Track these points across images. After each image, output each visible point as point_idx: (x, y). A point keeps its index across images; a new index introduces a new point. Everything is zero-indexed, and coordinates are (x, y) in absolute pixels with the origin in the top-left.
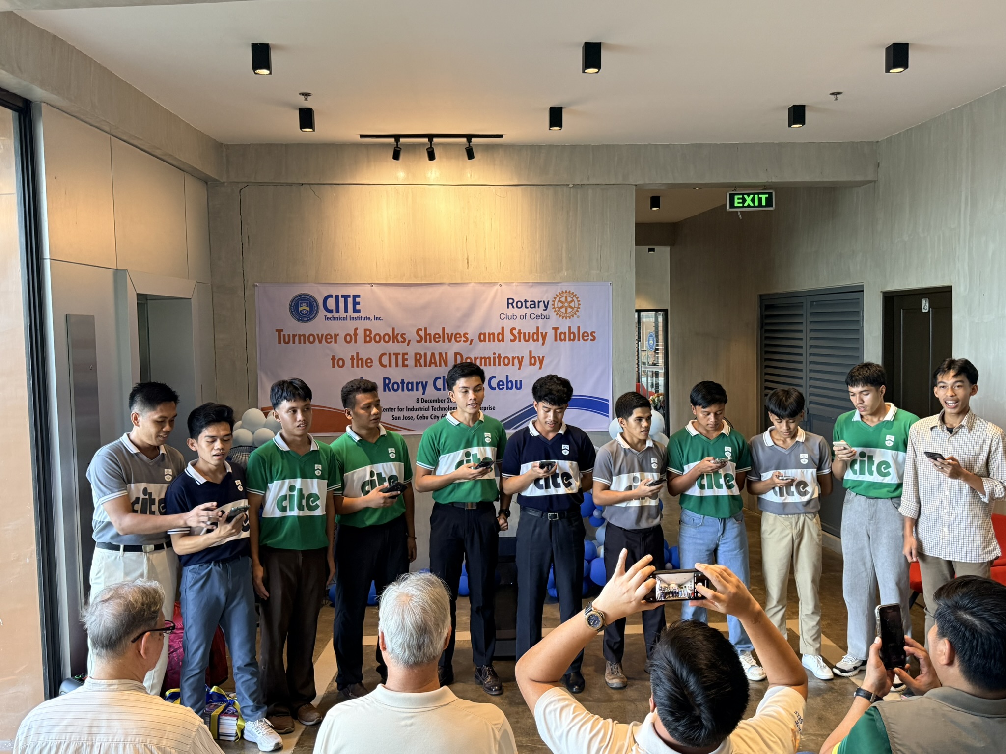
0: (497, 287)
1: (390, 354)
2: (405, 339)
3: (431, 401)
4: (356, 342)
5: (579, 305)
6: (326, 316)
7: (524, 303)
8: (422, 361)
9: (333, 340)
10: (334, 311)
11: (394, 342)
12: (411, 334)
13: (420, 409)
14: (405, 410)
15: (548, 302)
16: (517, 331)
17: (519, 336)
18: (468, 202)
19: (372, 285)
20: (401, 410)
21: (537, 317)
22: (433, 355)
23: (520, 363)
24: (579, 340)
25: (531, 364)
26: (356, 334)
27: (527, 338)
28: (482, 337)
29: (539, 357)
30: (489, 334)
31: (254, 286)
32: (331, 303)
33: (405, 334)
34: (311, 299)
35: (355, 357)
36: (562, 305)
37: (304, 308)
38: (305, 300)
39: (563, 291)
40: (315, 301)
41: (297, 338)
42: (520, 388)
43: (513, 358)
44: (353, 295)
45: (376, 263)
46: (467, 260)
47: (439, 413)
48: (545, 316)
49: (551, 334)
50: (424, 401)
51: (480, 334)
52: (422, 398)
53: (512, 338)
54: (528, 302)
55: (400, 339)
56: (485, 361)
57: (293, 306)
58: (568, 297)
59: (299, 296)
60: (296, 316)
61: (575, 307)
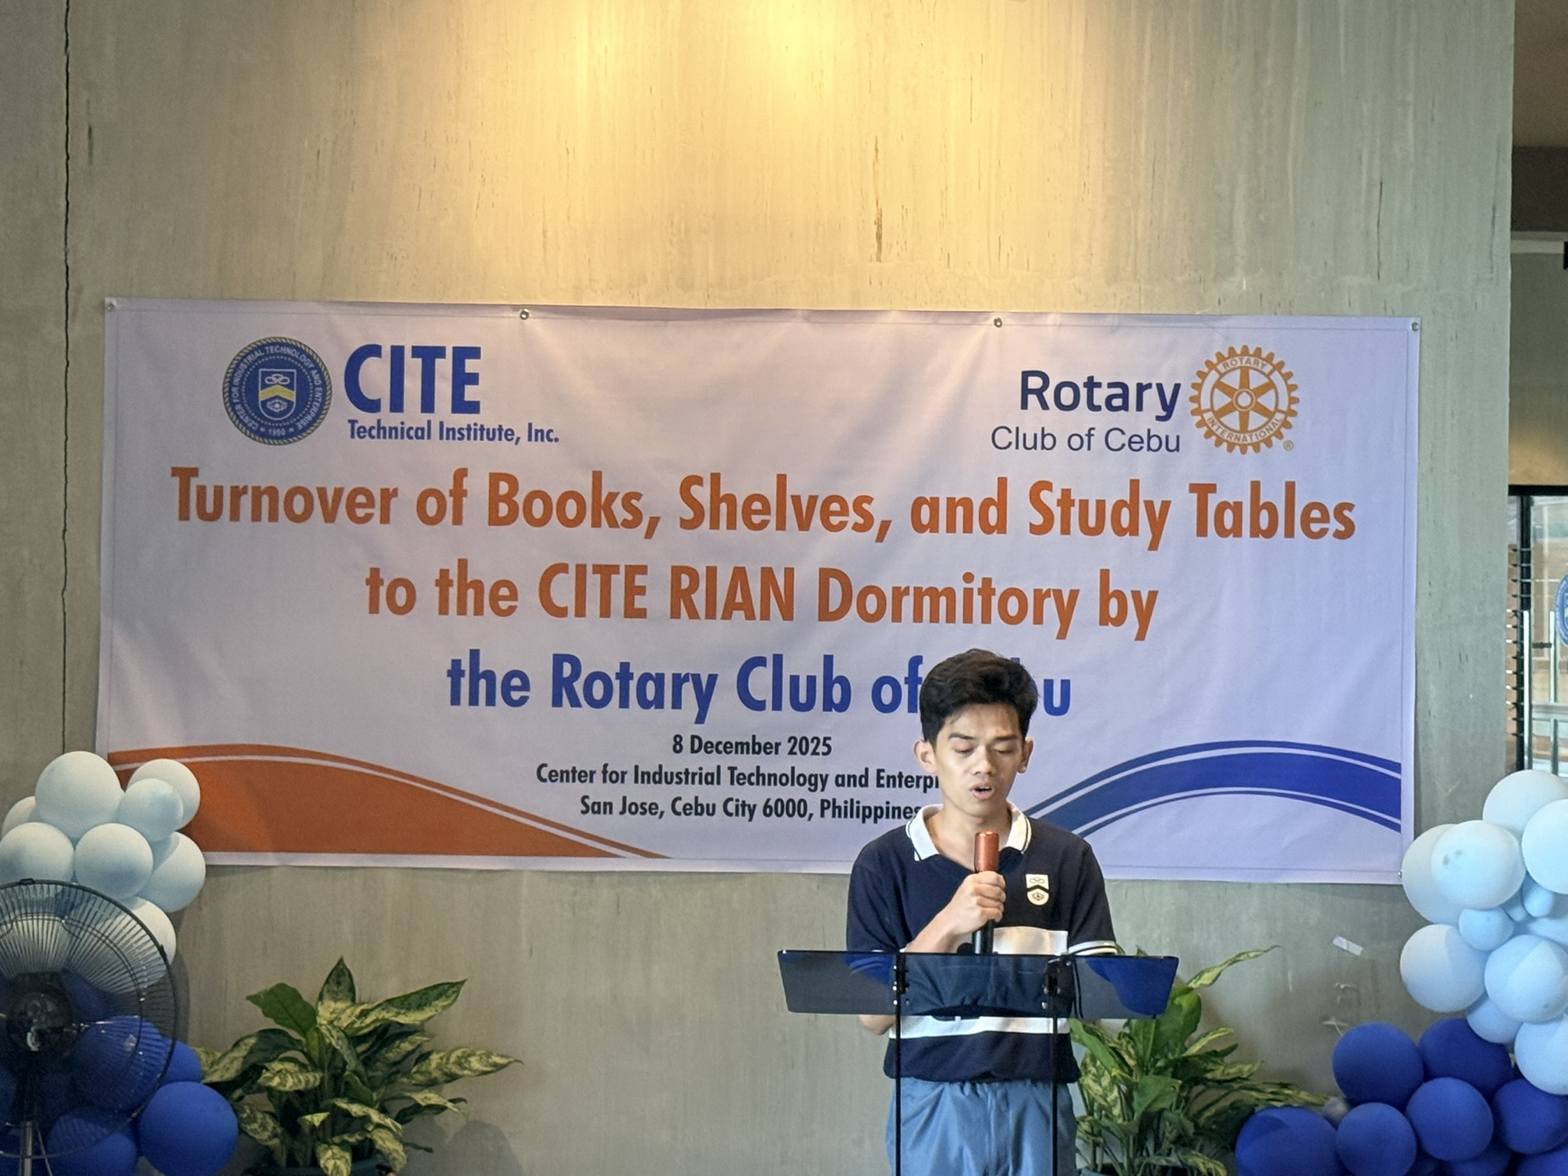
0: (986, 328)
1: (581, 570)
2: (637, 516)
3: (727, 748)
4: (458, 520)
5: (1293, 400)
6: (353, 422)
7: (1083, 392)
8: (699, 598)
9: (377, 512)
10: (385, 404)
11: (596, 524)
12: (662, 497)
13: (686, 777)
14: (630, 777)
15: (1177, 387)
16: (1057, 494)
17: (1062, 514)
19: (524, 311)
20: (620, 777)
21: (1133, 443)
22: (740, 574)
23: (1065, 615)
24: (1289, 533)
25: (1105, 619)
26: (459, 493)
27: (1092, 522)
28: (925, 515)
29: (1136, 595)
30: (952, 503)
31: (102, 308)
32: (375, 377)
33: (638, 496)
34: (303, 358)
35: (454, 575)
36: (1227, 400)
37: (277, 391)
38: (280, 363)
39: (1232, 351)
40: (317, 367)
41: (246, 502)
42: (1063, 709)
43: (1040, 596)
44: (455, 349)
45: (545, 232)
46: (875, 229)
47: (756, 794)
48: (1164, 443)
49: (1183, 507)
50: (700, 745)
51: (918, 503)
52: (693, 737)
53: (1038, 520)
54: (1099, 385)
55: (620, 514)
56: (934, 602)
57: (236, 381)
58: (1251, 372)
59: (261, 347)
60: (247, 420)
61: (1277, 410)
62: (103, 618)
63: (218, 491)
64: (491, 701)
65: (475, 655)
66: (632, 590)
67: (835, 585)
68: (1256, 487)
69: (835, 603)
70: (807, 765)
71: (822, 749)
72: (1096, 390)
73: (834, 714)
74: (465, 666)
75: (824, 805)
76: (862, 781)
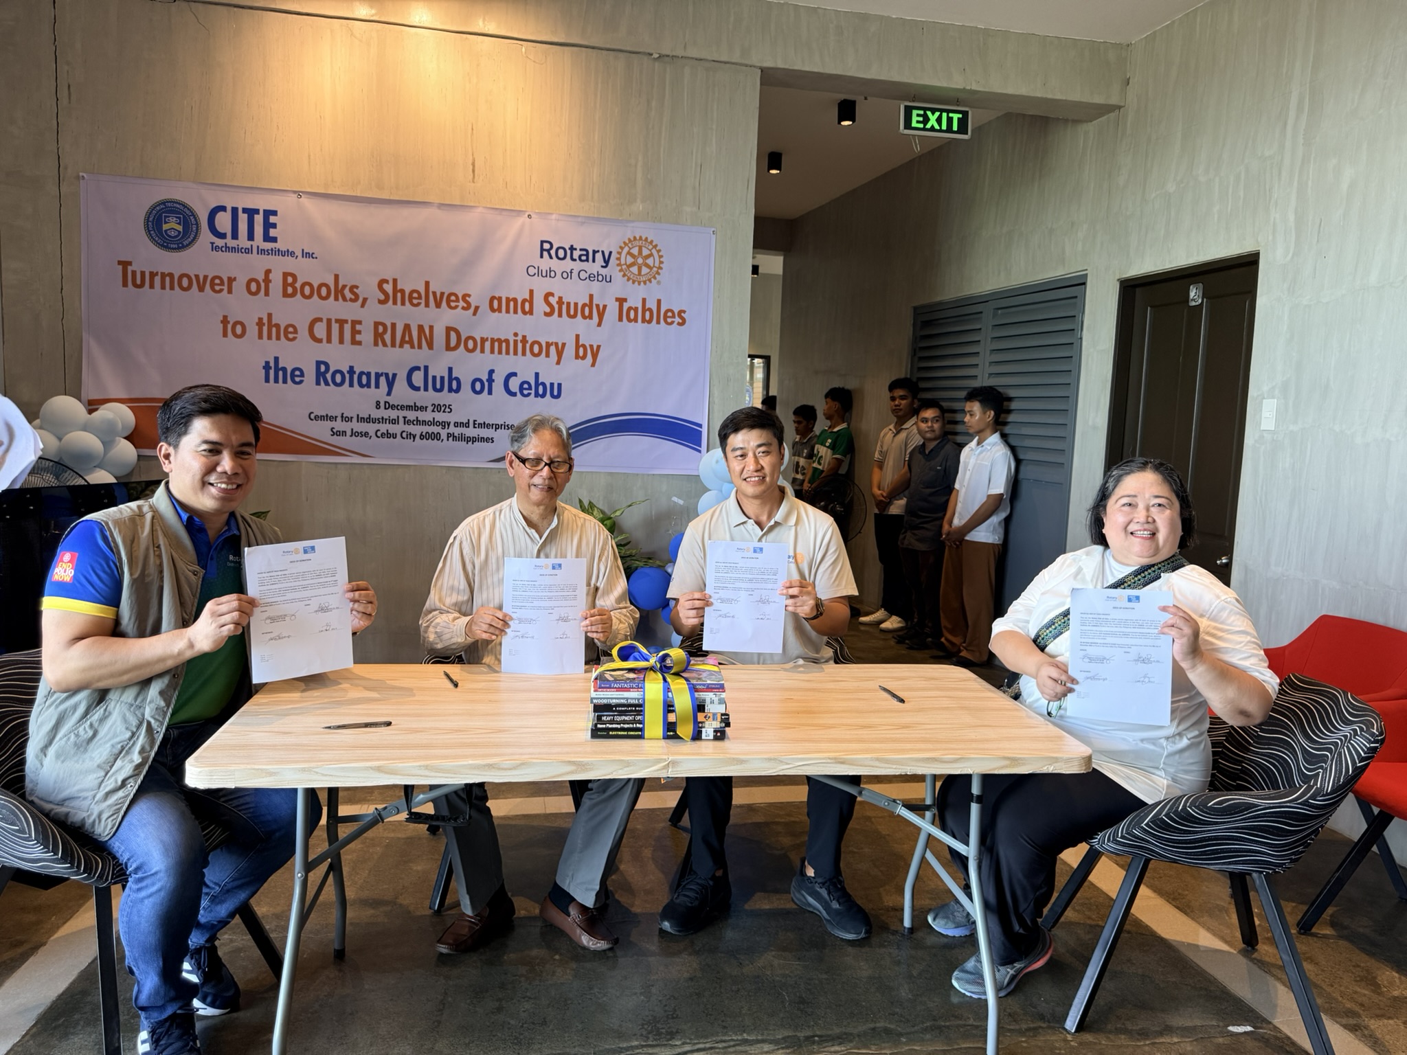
0: (524, 219)
1: (329, 321)
2: (356, 296)
3: (402, 407)
4: (267, 294)
5: (661, 262)
6: (212, 243)
7: (569, 252)
8: (388, 337)
9: (225, 288)
10: (229, 235)
11: (336, 299)
12: (369, 288)
13: (382, 420)
14: (355, 420)
15: (611, 253)
16: (557, 299)
17: (558, 308)
18: (478, 65)
19: (299, 194)
20: (350, 419)
21: (591, 277)
22: (407, 327)
23: (560, 354)
24: (658, 322)
25: (577, 357)
26: (267, 281)
27: (572, 312)
28: (496, 303)
29: (591, 346)
30: (508, 300)
31: (78, 178)
32: (224, 221)
33: (357, 287)
34: (186, 210)
35: (265, 321)
36: (633, 260)
37: (172, 225)
38: (174, 211)
39: (635, 238)
40: (193, 215)
41: (157, 280)
42: (558, 396)
43: (548, 345)
44: (264, 211)
45: (309, 156)
46: (471, 167)
47: (416, 430)
48: (605, 278)
49: (612, 308)
50: (388, 406)
51: (492, 299)
52: (385, 402)
53: (548, 310)
54: (576, 249)
55: (348, 295)
56: (500, 345)
57: (151, 219)
58: (643, 248)
59: (164, 203)
60: (157, 239)
61: (654, 266)
62: (84, 334)
63: (143, 273)
64: (285, 381)
65: (276, 359)
66: (355, 332)
67: (453, 335)
68: (644, 300)
69: (453, 343)
70: (440, 417)
71: (447, 410)
72: (574, 252)
73: (453, 394)
74: (272, 364)
75: (449, 435)
76: (467, 425)
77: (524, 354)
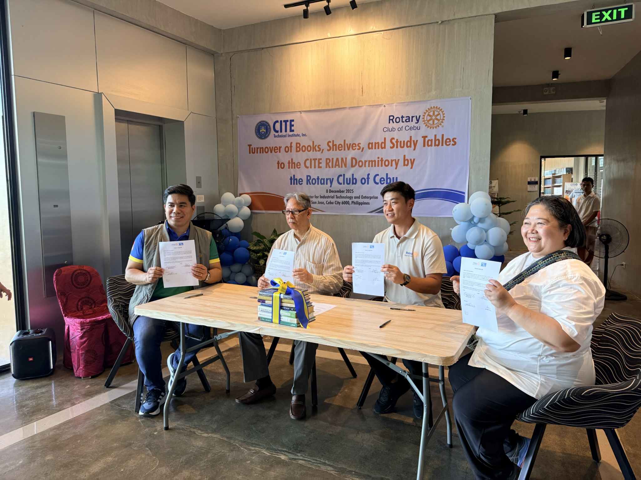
0: (382, 107)
1: (311, 159)
2: (320, 149)
3: (335, 192)
4: (291, 152)
5: (444, 117)
6: (274, 135)
7: (401, 119)
8: (330, 164)
9: (278, 151)
10: (279, 131)
11: (313, 151)
12: (324, 146)
13: (328, 197)
14: (319, 197)
15: (420, 116)
16: (395, 140)
17: (396, 144)
18: (364, 46)
19: (300, 112)
20: (317, 197)
21: (411, 128)
22: (337, 159)
23: (397, 164)
24: (442, 145)
25: (404, 165)
26: (291, 146)
27: (402, 145)
28: (371, 146)
29: (411, 160)
30: (375, 143)
31: (237, 117)
32: (278, 126)
33: (320, 145)
34: (267, 124)
35: (291, 162)
36: (430, 118)
37: (263, 130)
38: (263, 125)
39: (431, 107)
40: (269, 125)
43: (392, 161)
44: (290, 120)
45: (304, 97)
46: (361, 90)
47: (340, 200)
48: (417, 128)
49: (421, 141)
50: (331, 191)
51: (369, 144)
52: (329, 190)
53: (392, 145)
54: (404, 117)
55: (317, 149)
56: (372, 163)
57: (257, 129)
58: (435, 112)
59: (260, 122)
60: (258, 135)
61: (440, 119)
62: (239, 171)
63: (255, 148)
64: (297, 184)
65: (294, 176)
67: (354, 161)
68: (435, 136)
69: (354, 164)
70: (349, 195)
71: (352, 192)
73: (354, 185)
74: (293, 178)
75: (352, 202)
76: (359, 198)
77: (382, 166)
